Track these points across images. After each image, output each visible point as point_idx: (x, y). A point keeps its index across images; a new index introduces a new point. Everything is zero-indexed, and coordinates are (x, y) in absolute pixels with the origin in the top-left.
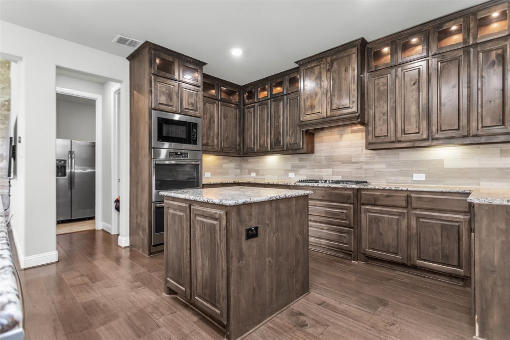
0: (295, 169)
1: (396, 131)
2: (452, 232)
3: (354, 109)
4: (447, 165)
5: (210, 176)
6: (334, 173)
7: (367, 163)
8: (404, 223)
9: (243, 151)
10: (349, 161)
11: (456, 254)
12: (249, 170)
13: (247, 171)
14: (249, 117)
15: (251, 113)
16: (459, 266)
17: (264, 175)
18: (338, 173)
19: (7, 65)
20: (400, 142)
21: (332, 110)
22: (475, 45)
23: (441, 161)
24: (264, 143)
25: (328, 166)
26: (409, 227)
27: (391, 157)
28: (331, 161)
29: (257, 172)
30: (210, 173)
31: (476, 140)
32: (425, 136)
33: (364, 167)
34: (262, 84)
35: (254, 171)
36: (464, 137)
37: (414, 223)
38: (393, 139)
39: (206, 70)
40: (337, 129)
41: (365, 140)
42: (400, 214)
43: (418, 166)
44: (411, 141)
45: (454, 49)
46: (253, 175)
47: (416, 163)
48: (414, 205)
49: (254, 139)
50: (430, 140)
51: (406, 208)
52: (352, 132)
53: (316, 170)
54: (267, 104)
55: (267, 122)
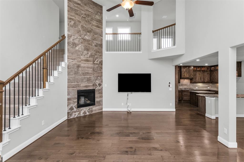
4: (200, 86)
6: (183, 87)
7: (189, 85)
10: (186, 85)
19: (101, 46)
23: (200, 85)
25: (182, 86)
28: (182, 85)
47: (196, 85)
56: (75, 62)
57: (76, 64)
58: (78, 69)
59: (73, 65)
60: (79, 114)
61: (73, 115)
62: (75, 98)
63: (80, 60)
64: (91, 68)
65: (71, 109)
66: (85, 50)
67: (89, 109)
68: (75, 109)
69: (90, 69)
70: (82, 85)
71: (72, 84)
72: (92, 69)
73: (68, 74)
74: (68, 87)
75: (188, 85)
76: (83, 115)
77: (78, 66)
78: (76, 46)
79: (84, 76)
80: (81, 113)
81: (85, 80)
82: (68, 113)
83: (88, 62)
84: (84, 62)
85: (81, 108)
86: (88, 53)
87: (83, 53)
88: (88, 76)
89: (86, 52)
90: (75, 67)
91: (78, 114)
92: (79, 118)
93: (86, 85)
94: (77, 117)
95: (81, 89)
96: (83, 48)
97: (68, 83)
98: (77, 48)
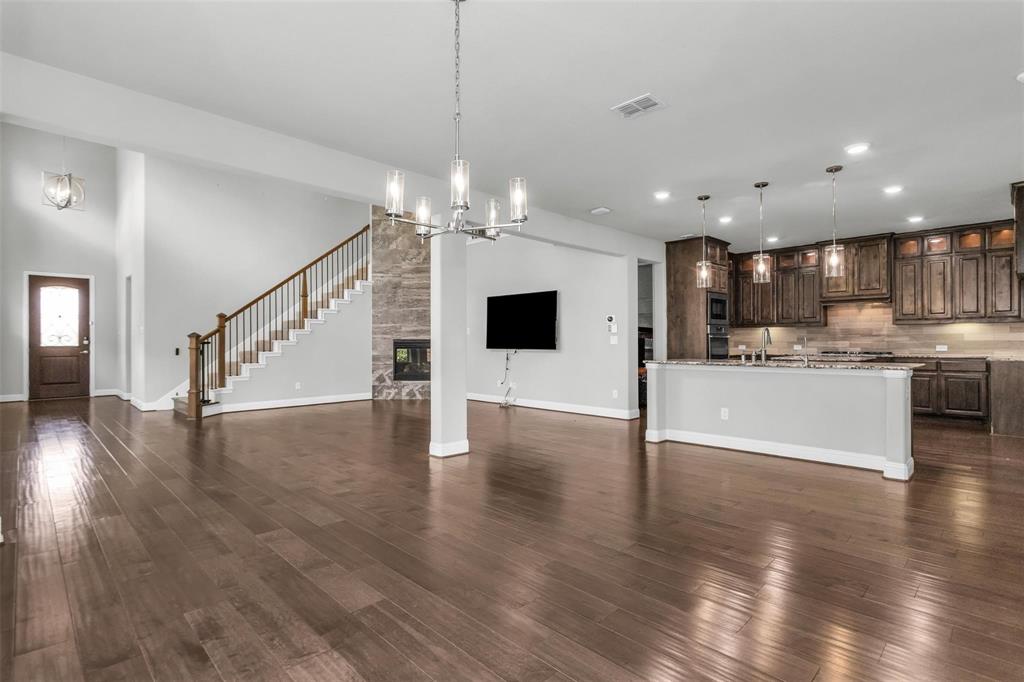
0: (800, 341)
1: (923, 311)
2: (973, 387)
3: (885, 291)
7: (888, 336)
8: (934, 383)
10: (868, 334)
11: (976, 402)
14: (746, 288)
15: (749, 283)
16: (979, 410)
18: (856, 346)
20: (926, 319)
21: (860, 289)
22: (990, 251)
23: (961, 335)
24: (769, 315)
26: (938, 386)
27: (914, 331)
28: (848, 334)
29: (748, 344)
31: (992, 320)
32: (949, 316)
33: (886, 339)
36: (982, 317)
37: (943, 382)
38: (920, 316)
39: (731, 249)
40: (854, 304)
41: (891, 316)
42: (930, 376)
43: (941, 339)
44: (937, 319)
45: (973, 251)
46: (743, 347)
48: (943, 368)
49: (754, 310)
50: (954, 319)
51: (936, 371)
52: (873, 307)
53: (830, 343)
56: (387, 278)
57: (390, 282)
58: (395, 293)
59: (385, 285)
61: (384, 394)
62: (388, 358)
63: (399, 271)
65: (381, 379)
66: (411, 248)
67: (423, 387)
68: (389, 382)
70: (403, 329)
71: (383, 325)
73: (374, 305)
74: (374, 333)
75: (885, 332)
76: (407, 398)
77: (397, 286)
78: (390, 243)
79: (409, 307)
80: (404, 394)
81: (411, 318)
82: (374, 387)
83: (419, 275)
84: (410, 275)
85: (404, 382)
86: (419, 254)
87: (407, 254)
88: (420, 309)
89: (414, 251)
90: (389, 289)
91: (396, 394)
92: (398, 402)
93: (415, 329)
94: (392, 400)
95: (404, 338)
96: (407, 242)
97: (374, 323)
98: (393, 246)
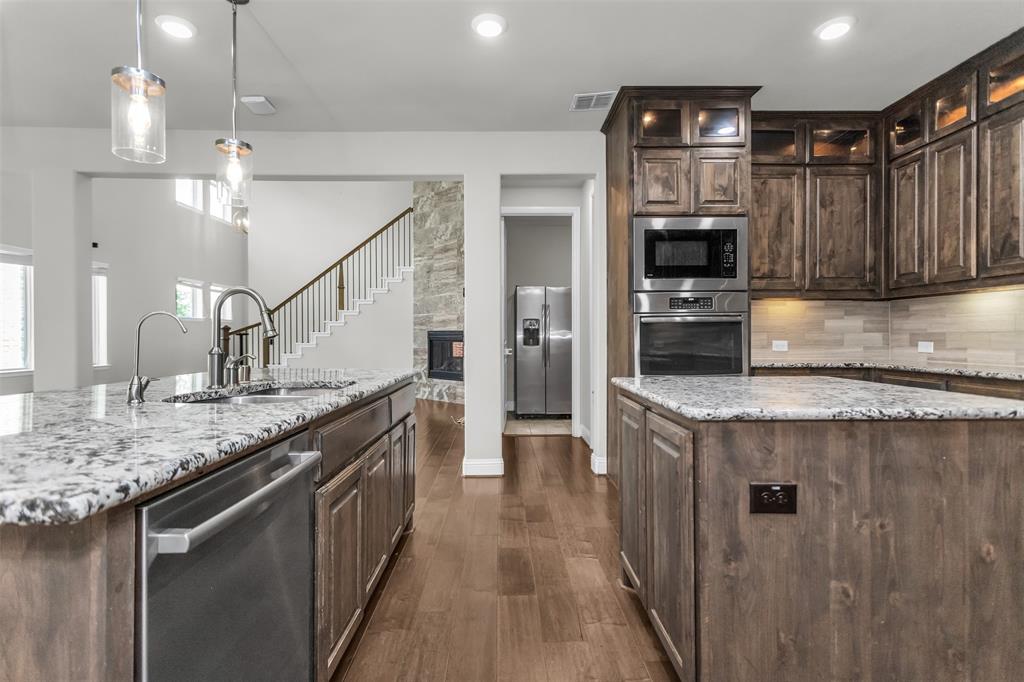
5: (786, 349)
9: (887, 285)
12: (912, 335)
13: (906, 337)
14: (906, 189)
15: (911, 177)
17: (965, 349)
24: (955, 256)
29: (939, 341)
30: (786, 343)
34: (949, 85)
35: (928, 337)
46: (926, 348)
49: (921, 249)
54: (966, 142)
55: (968, 193)
56: (424, 261)
57: (425, 266)
58: (429, 277)
59: (422, 270)
60: (431, 393)
61: (422, 393)
62: (425, 352)
63: (432, 252)
64: (453, 269)
66: (441, 224)
67: (449, 388)
68: (424, 379)
69: (451, 272)
70: (435, 319)
71: (421, 315)
72: (455, 272)
73: (415, 293)
74: (415, 324)
76: (437, 399)
77: (430, 270)
78: (426, 222)
79: (439, 293)
80: (435, 394)
81: (440, 306)
83: (447, 254)
84: (440, 255)
85: (436, 380)
86: (447, 228)
87: (438, 231)
88: (447, 295)
89: (443, 227)
90: (424, 273)
91: (429, 393)
92: (430, 403)
94: (427, 400)
95: (435, 330)
96: (438, 217)
97: (414, 313)
98: (428, 224)
